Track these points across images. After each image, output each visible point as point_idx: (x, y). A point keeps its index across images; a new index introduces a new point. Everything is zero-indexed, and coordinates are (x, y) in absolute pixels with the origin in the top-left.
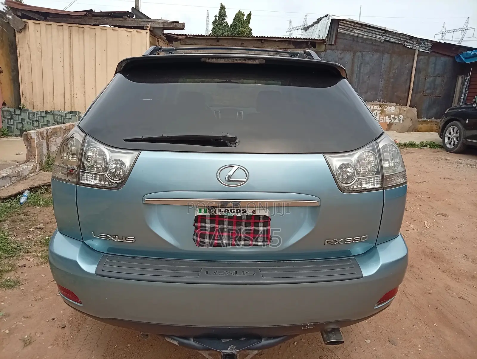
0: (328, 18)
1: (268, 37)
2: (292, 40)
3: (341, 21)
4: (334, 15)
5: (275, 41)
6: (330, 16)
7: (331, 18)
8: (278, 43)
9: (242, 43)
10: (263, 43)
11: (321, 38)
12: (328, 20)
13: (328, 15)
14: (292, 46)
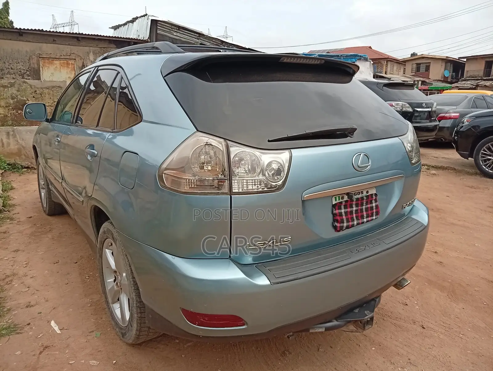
0: (148, 18)
1: (85, 34)
2: (111, 39)
3: (159, 22)
4: (153, 16)
5: (94, 39)
6: (149, 16)
7: (151, 18)
8: (97, 41)
9: (54, 40)
10: (79, 40)
11: (145, 39)
12: (148, 20)
13: (146, 15)
14: (113, 46)
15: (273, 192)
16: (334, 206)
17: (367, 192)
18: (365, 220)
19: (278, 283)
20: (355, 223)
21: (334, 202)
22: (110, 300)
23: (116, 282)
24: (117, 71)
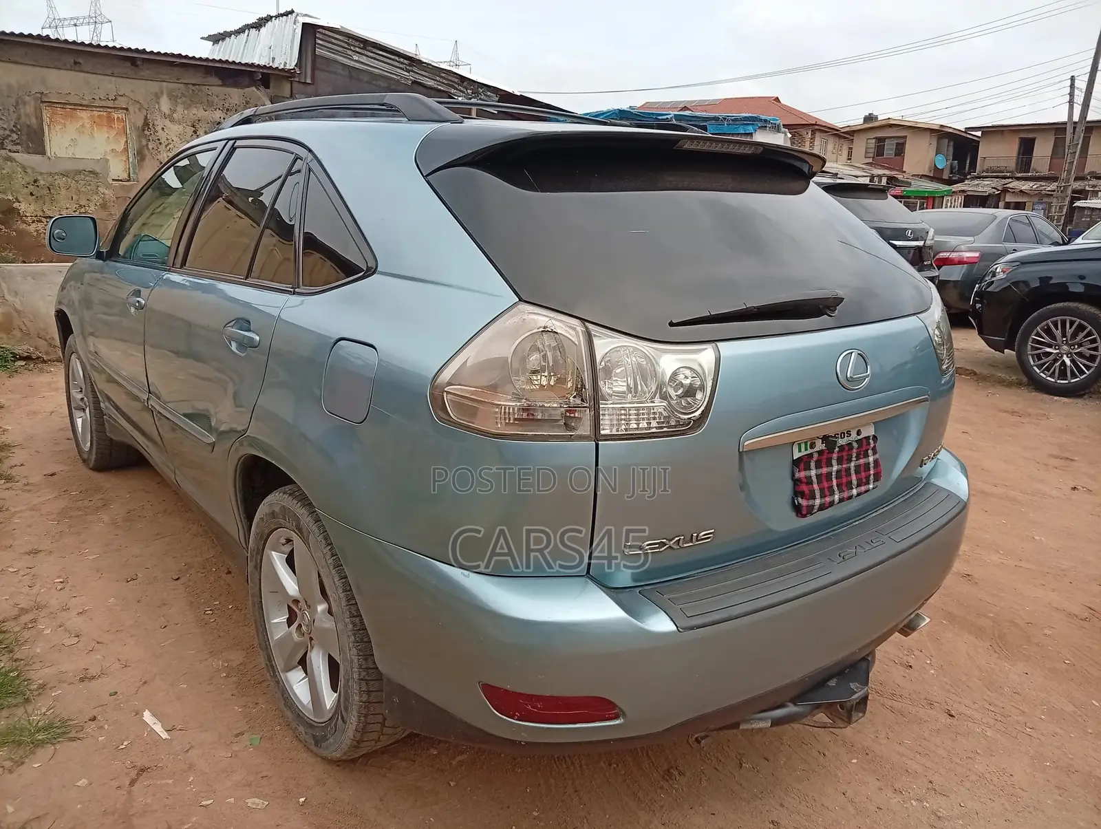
0: (295, 21)
1: (152, 53)
2: (210, 64)
3: (321, 30)
4: (306, 15)
5: (171, 64)
6: (298, 15)
7: (302, 20)
8: (179, 68)
9: (76, 63)
10: (137, 66)
11: (288, 67)
12: (295, 24)
13: (292, 12)
14: (215, 80)
15: (683, 434)
16: (796, 463)
17: (859, 433)
18: (855, 492)
19: (692, 628)
20: (837, 497)
21: (797, 455)
22: (279, 663)
23: (295, 625)
24: (293, 153)
